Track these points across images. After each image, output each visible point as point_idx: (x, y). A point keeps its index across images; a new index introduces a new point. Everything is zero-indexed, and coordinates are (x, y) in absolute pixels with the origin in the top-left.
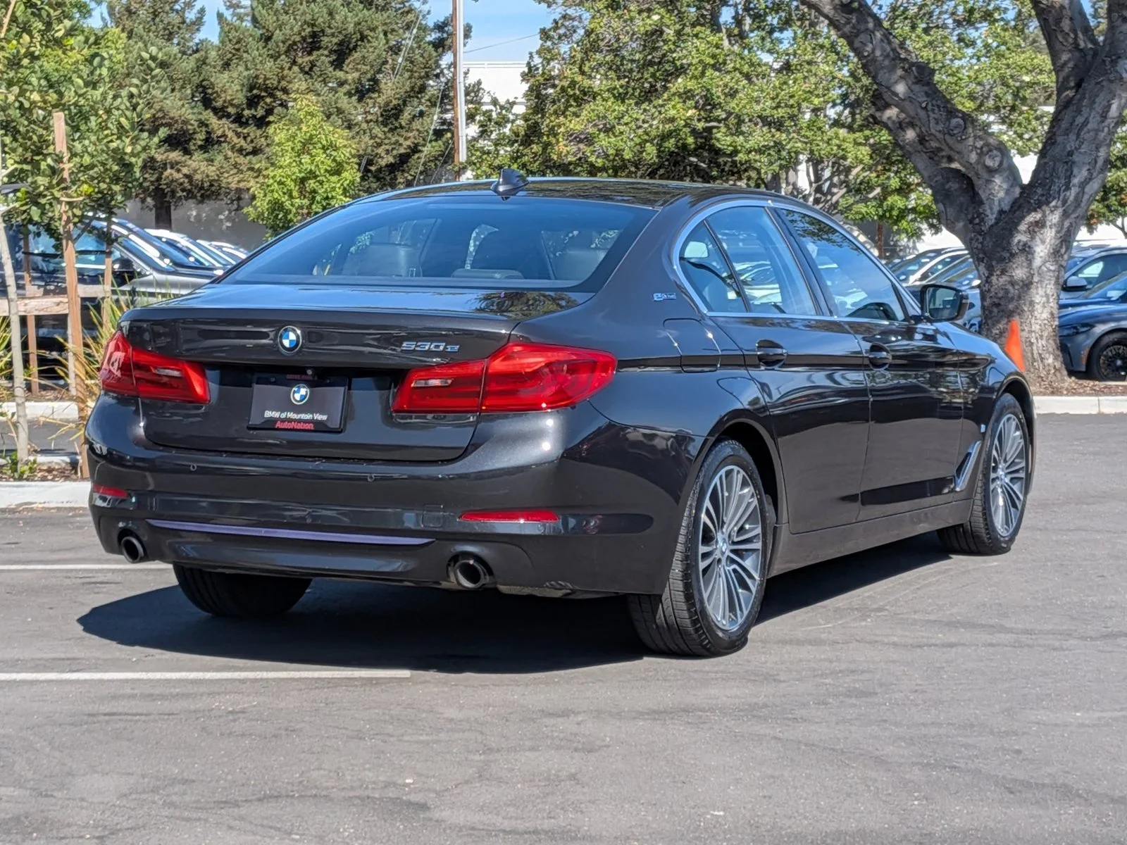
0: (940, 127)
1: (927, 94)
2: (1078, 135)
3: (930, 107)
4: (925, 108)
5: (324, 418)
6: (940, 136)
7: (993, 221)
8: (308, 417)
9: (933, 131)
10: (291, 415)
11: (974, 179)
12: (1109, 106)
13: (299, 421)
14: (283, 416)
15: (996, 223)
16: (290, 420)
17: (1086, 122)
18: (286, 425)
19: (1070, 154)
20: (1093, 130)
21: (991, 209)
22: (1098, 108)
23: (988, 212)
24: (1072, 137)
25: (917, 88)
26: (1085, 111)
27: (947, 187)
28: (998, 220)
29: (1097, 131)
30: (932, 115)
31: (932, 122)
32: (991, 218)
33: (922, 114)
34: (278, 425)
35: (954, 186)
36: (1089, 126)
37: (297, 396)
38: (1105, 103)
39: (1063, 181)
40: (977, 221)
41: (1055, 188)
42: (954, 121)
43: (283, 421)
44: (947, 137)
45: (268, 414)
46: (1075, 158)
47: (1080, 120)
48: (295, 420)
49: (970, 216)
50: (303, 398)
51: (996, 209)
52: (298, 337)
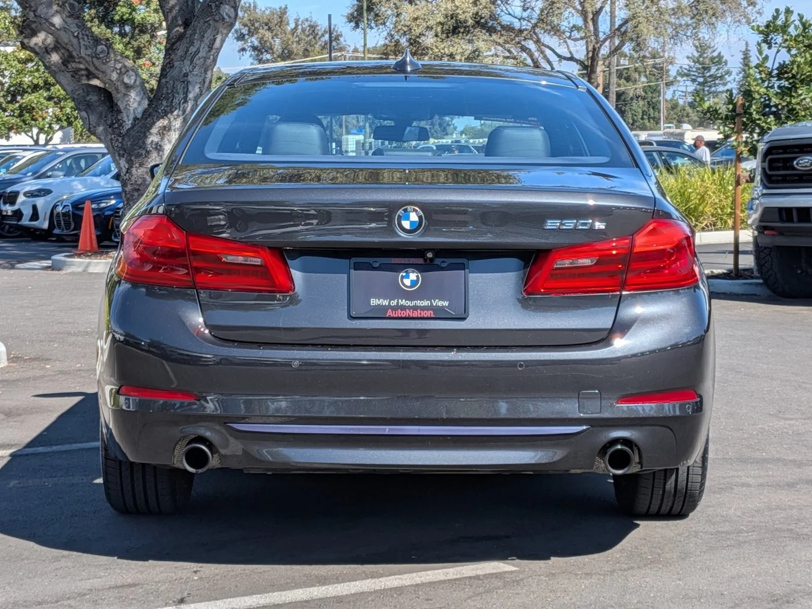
0: (89, 52)
1: (78, 27)
2: (192, 61)
3: (80, 36)
4: (77, 36)
5: (446, 304)
6: (87, 58)
7: (130, 126)
8: (426, 303)
9: (83, 55)
10: (403, 302)
11: (114, 93)
12: (215, 40)
13: (415, 308)
14: (394, 303)
15: (132, 127)
16: (403, 308)
17: (198, 51)
18: (399, 313)
19: (186, 75)
20: (203, 57)
21: (128, 116)
22: (207, 41)
23: (125, 119)
24: (187, 62)
25: (69, 20)
26: (197, 44)
27: (88, 98)
28: (133, 125)
29: (205, 58)
30: (82, 42)
31: (83, 47)
32: (128, 124)
33: (75, 41)
34: (390, 313)
35: (93, 98)
36: (200, 55)
37: (407, 282)
38: (211, 37)
39: (182, 96)
40: (116, 125)
41: (176, 101)
42: (100, 48)
43: (395, 309)
44: (94, 60)
45: (374, 302)
46: (190, 78)
47: (193, 49)
48: (409, 308)
49: (109, 122)
50: (414, 283)
51: (131, 117)
52: (420, 218)
